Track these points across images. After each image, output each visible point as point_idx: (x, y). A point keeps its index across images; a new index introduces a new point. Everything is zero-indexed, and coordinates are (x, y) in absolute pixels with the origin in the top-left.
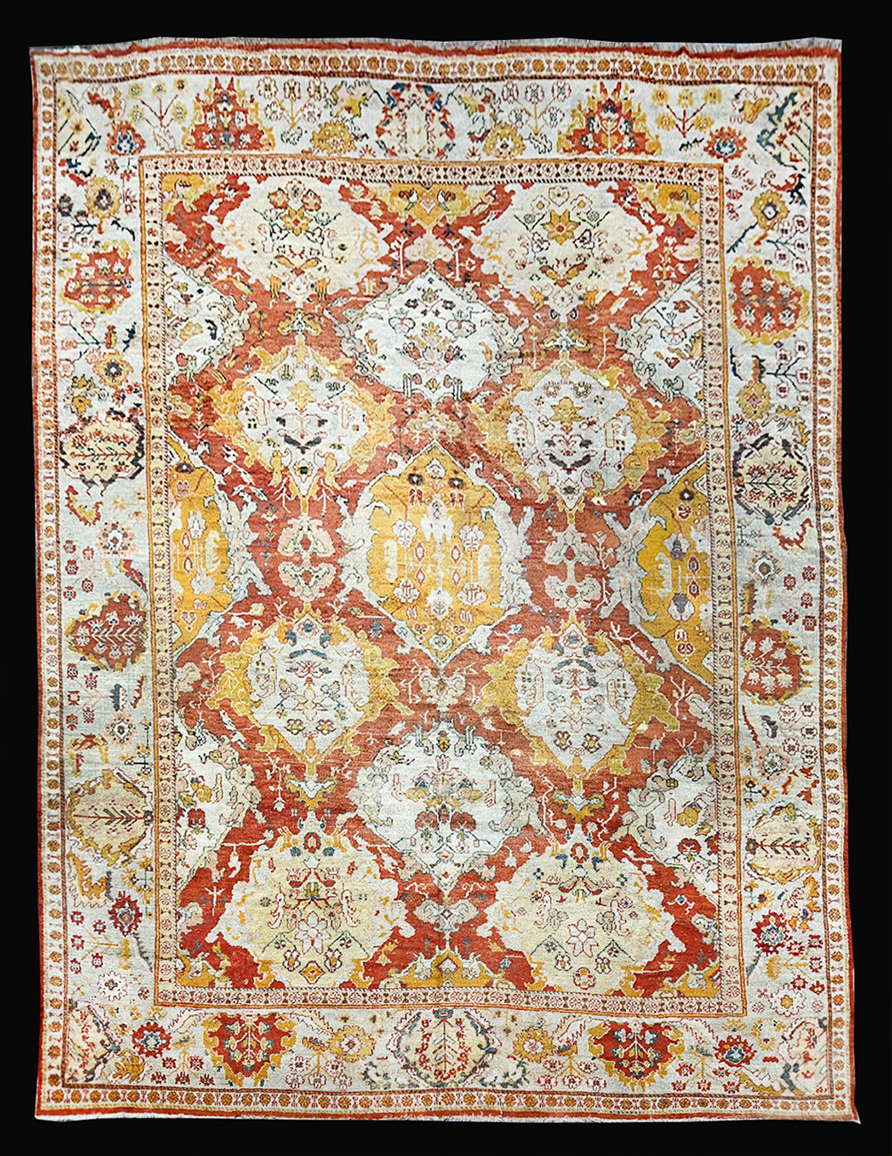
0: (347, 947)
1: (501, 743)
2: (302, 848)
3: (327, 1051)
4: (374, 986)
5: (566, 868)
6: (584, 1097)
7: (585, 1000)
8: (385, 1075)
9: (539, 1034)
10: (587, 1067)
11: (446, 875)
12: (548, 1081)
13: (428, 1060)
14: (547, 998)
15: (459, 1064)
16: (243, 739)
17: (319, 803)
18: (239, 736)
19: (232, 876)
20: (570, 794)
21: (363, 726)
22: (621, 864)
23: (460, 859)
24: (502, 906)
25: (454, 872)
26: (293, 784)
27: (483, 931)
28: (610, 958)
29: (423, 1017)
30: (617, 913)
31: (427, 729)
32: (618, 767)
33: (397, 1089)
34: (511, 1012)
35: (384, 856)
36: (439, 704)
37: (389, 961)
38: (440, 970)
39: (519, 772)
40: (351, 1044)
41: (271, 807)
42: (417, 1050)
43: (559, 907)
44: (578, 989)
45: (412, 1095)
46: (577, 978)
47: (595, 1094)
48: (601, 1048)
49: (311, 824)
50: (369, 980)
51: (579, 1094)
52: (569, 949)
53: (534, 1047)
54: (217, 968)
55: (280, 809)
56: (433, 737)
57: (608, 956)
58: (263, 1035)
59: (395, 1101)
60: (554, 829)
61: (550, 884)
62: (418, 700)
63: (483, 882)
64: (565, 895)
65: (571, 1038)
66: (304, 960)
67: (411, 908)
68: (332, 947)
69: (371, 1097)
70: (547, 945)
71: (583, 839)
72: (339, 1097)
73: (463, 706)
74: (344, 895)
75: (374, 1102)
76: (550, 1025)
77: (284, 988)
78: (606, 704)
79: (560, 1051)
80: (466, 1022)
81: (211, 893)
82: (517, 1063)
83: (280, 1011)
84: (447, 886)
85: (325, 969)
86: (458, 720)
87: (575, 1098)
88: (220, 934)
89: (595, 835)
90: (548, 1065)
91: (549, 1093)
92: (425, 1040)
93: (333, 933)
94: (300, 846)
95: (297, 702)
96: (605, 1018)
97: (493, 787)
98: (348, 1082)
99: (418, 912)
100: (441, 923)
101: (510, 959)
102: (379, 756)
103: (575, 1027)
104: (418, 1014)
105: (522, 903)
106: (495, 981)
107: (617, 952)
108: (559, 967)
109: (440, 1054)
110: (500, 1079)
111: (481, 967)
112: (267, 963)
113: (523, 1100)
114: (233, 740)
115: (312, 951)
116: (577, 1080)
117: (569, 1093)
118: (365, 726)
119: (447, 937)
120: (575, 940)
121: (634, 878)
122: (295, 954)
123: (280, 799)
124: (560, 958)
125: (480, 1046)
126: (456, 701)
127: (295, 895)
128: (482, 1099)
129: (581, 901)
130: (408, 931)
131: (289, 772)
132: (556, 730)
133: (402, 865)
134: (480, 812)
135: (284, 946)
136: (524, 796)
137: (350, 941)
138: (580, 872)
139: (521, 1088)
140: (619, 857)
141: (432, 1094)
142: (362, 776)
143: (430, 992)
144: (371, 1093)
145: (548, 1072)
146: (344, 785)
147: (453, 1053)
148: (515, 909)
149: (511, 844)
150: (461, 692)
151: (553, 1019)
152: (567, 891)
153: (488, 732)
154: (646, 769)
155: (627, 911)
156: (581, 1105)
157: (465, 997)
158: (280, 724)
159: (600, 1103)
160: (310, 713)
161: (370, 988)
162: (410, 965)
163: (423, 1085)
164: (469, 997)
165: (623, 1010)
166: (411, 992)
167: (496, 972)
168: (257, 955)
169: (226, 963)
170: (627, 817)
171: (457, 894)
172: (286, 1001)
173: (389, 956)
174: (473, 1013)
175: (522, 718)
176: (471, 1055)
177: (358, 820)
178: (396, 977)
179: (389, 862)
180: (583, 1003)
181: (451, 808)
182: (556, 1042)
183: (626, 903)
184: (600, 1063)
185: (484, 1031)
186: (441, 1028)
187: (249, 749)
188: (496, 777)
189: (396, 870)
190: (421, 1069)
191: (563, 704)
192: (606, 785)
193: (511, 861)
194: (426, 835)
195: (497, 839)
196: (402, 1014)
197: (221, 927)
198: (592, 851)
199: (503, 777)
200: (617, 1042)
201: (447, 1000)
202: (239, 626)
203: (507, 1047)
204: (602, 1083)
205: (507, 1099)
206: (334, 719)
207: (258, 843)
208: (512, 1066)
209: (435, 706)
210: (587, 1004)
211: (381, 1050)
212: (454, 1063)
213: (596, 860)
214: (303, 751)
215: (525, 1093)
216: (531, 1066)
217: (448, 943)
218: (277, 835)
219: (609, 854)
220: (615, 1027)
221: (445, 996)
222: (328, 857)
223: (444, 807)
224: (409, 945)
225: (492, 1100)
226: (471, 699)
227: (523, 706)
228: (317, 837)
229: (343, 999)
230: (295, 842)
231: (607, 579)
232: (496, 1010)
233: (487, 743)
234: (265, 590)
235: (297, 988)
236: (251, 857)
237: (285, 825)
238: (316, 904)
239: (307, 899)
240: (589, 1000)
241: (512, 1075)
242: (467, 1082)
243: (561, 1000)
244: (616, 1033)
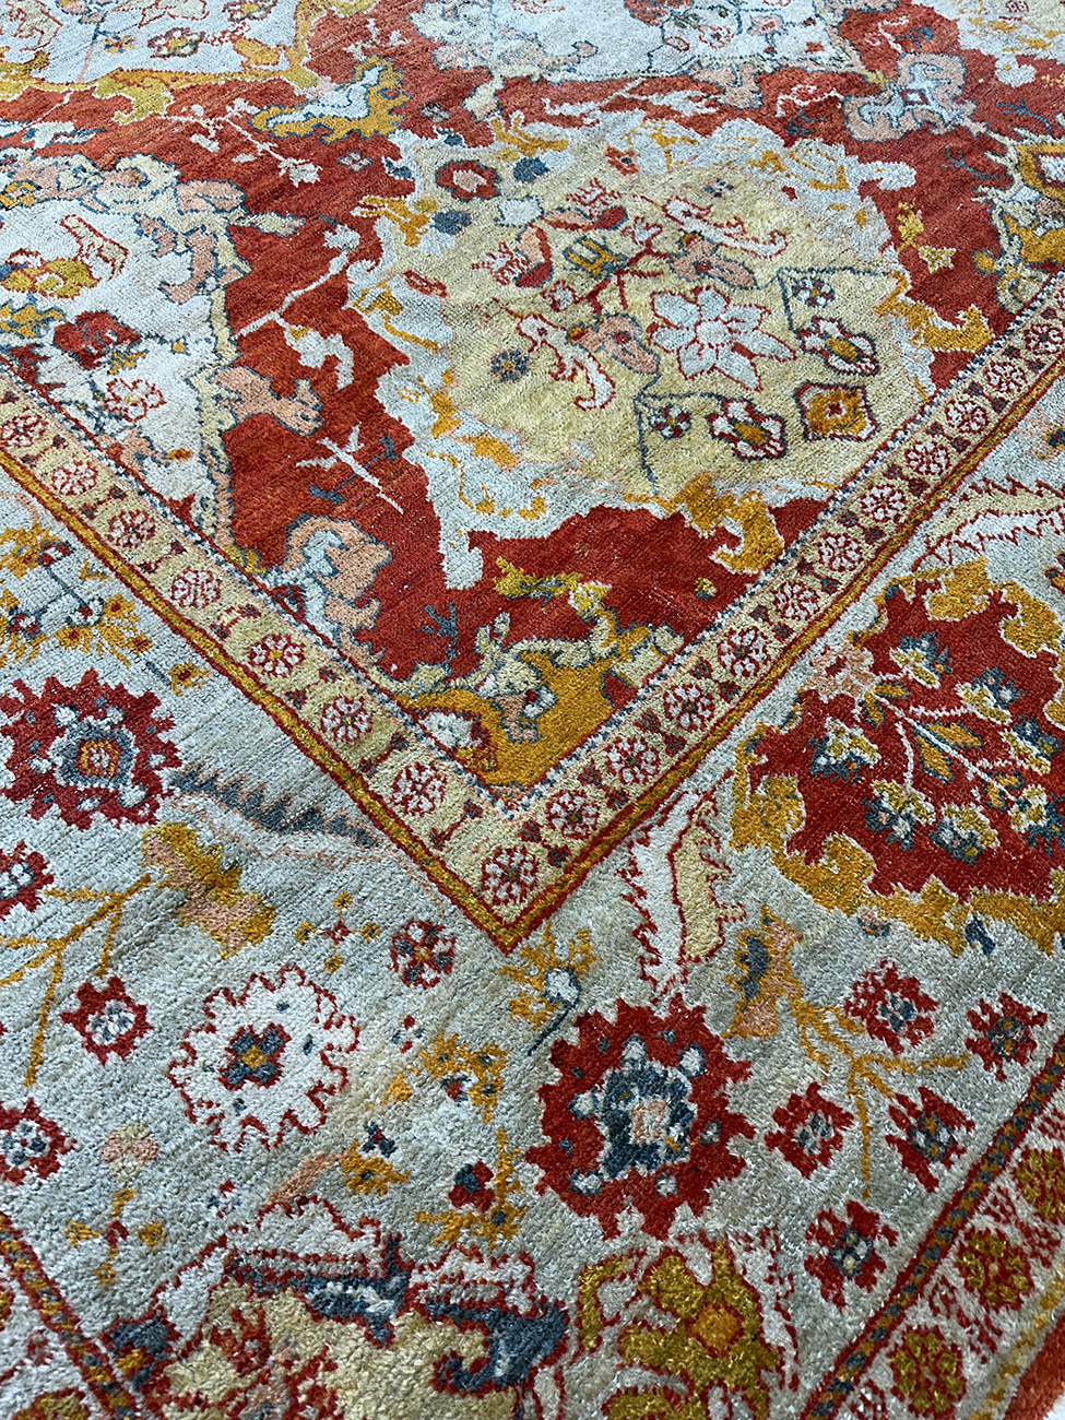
0: (828, 296)
2: (457, 206)
4: (1000, 317)
11: (814, 47)
17: (394, 111)
19: (344, 380)
24: (977, 22)
26: (289, 121)
27: (1014, 75)
35: (659, 100)
37: (950, 250)
38: (1057, 185)
41: (286, 189)
49: (422, 151)
50: (972, 318)
54: (578, 628)
55: (311, 178)
58: (948, 681)
66: (776, 403)
67: (837, 136)
68: (802, 322)
74: (675, 213)
77: (823, 506)
81: (328, 464)
84: (844, 60)
85: (852, 380)
88: (477, 539)
93: (757, 296)
95: (136, 12)
99: (864, 132)
112: (701, 492)
115: (769, 366)
119: (976, 127)
122: (737, 410)
123: (288, 162)
127: (564, 296)
130: (896, 175)
131: (252, 110)
133: (714, 88)
135: (685, 418)
137: (818, 282)
142: (431, 25)
161: (1000, 329)
168: (641, 496)
169: (585, 594)
171: (879, 59)
177: (520, 83)
178: (1009, 266)
179: (680, 102)
187: (100, 134)
189: (715, 104)
197: (456, 520)
207: (334, 270)
214: (245, 65)
217: (995, 135)
218: (362, 225)
222: (542, 182)
224: (937, 193)
228: (466, 165)
230: (427, 205)
235: (854, 477)
236: (349, 304)
237: (360, 195)
238: (641, 274)
239: (607, 280)
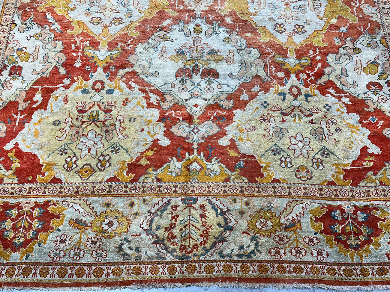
0: (116, 153)
1: (238, 30)
2: (90, 90)
3: (89, 230)
4: (135, 180)
5: (286, 101)
6: (310, 266)
7: (305, 189)
8: (137, 249)
9: (268, 215)
10: (311, 240)
11: (196, 106)
12: (278, 252)
13: (175, 237)
14: (274, 188)
15: (202, 239)
16: (59, 27)
17: (107, 63)
18: (57, 26)
19: (34, 106)
20: (286, 57)
21: (143, 21)
22: (325, 98)
23: (207, 96)
24: (238, 125)
25: (202, 103)
26: (90, 52)
27: (223, 142)
28: (323, 159)
29: (173, 203)
30: (325, 129)
31: (188, 23)
32: (319, 41)
33: (146, 260)
34: (245, 199)
35: (151, 95)
36: (196, 9)
37: (148, 163)
38: (188, 170)
39: (250, 44)
40: (110, 224)
41: (72, 65)
42: (166, 228)
43: (282, 126)
44: (299, 181)
45: (159, 266)
46: (298, 173)
47: (319, 263)
48: (321, 225)
49: (100, 74)
50: (131, 176)
51: (305, 263)
52: (291, 153)
53: (265, 225)
55: (78, 66)
56: (191, 27)
57: (321, 157)
58: (36, 217)
59: (144, 270)
60: (276, 77)
61: (274, 111)
62: (182, 7)
63: (224, 110)
64: (286, 118)
65: (295, 217)
66: (80, 163)
67: (168, 127)
68: (105, 153)
69: (122, 267)
70: (273, 151)
71: (298, 83)
72: (94, 268)
73: (211, 10)
74: (118, 119)
75: (125, 271)
76: (277, 208)
77: (61, 183)
78: (308, 9)
79: (287, 228)
80: (209, 207)
81: (15, 117)
82: (250, 237)
83: (55, 199)
84: (197, 113)
85: (96, 169)
86: (208, 18)
87: (302, 266)
88: (17, 144)
89: (305, 81)
90: (277, 239)
91: (278, 262)
92: (173, 221)
93: (106, 143)
94: (90, 88)
95: (99, 9)
96: (323, 202)
97: (232, 54)
98: (104, 254)
99: (175, 130)
100: (191, 137)
101: (244, 161)
102: (153, 37)
103: (298, 209)
104: (169, 201)
105: (253, 123)
106: (232, 178)
107: (328, 154)
108: (283, 165)
109: (186, 232)
110: (236, 252)
111: (220, 167)
112: (50, 165)
113: (256, 268)
114: (52, 28)
115: (89, 156)
116: (303, 251)
117: (296, 262)
118: (145, 21)
119: (195, 146)
120: (295, 147)
121: (336, 107)
122: (75, 159)
123: (79, 60)
124: (283, 159)
125: (219, 225)
126: (207, 8)
127: (80, 118)
128: (221, 268)
129: (298, 121)
130: (165, 142)
131: (88, 45)
132: (275, 23)
133: (164, 100)
134: (222, 68)
135: (66, 153)
136: (253, 59)
137: (119, 149)
138: (296, 103)
139: (254, 258)
140: (324, 93)
141: (177, 265)
142: (140, 48)
143: (179, 186)
144: (123, 264)
145: (277, 245)
146: (125, 53)
147: (196, 230)
148: (248, 127)
149: (244, 87)
150: (210, 4)
151: (280, 203)
152: (287, 115)
153: (228, 24)
154: (338, 43)
155: (333, 128)
156: (307, 273)
157: (207, 189)
158: (86, 20)
159: (325, 271)
160: (108, 14)
161: (131, 182)
162: (165, 165)
163: (169, 258)
164: (211, 189)
165: (336, 195)
166: (163, 185)
167: (232, 170)
168: (43, 158)
169: (17, 164)
170: (327, 70)
171: (204, 118)
172: (61, 192)
173: (148, 159)
174: (214, 200)
175: (252, 17)
176: (212, 232)
177: (134, 73)
178: (153, 174)
179: (154, 98)
180: (303, 191)
181: (201, 66)
182: (283, 221)
183: (332, 122)
184: (322, 237)
185: (223, 213)
186: (187, 211)
187: (62, 33)
188: (234, 48)
189: (159, 103)
190: (169, 245)
191: (279, 9)
192: (311, 52)
193: (245, 97)
194: (183, 81)
195: (235, 84)
196: (155, 200)
197: (18, 139)
198: (304, 90)
199: (239, 48)
200: (334, 221)
201: (193, 191)
203: (243, 224)
204: (324, 253)
205: (242, 267)
206: (124, 17)
207: (58, 86)
208: (246, 240)
209: (193, 11)
210: (307, 191)
211: (135, 228)
212: (196, 238)
213: (307, 96)
214: (100, 34)
215: (258, 261)
216: (263, 240)
217: (195, 151)
218: (73, 81)
219: (316, 92)
220: (331, 209)
221: (191, 189)
222: (109, 95)
223: (197, 65)
224: (166, 151)
225: (228, 269)
226: (218, 7)
227: (252, 10)
228: (102, 83)
229: (108, 189)
230: (86, 85)
232: (233, 198)
233: (228, 30)
235: (72, 183)
236: (52, 94)
237: (80, 75)
238: (96, 124)
239: (89, 121)
240: (308, 189)
241: (247, 247)
242: (208, 255)
243: (286, 189)
244: (333, 213)
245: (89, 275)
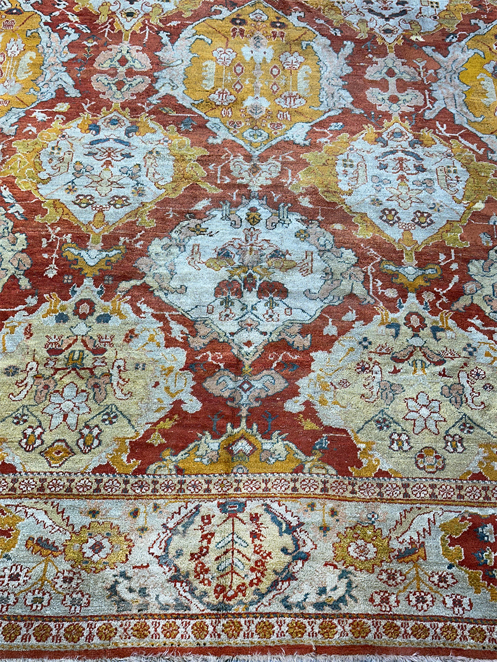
0: (111, 423)
1: (320, 218)
2: (70, 315)
3: (60, 558)
4: (141, 471)
5: (400, 337)
6: (441, 625)
7: (433, 486)
8: (143, 592)
9: (369, 533)
10: (442, 579)
11: (249, 344)
12: (385, 600)
13: (207, 571)
14: (380, 486)
15: (253, 576)
16: (22, 211)
17: (100, 270)
18: (18, 208)
20: (400, 264)
21: (162, 202)
22: (466, 334)
23: (268, 327)
24: (319, 377)
25: (257, 338)
26: (72, 252)
27: (293, 406)
28: (463, 435)
29: (204, 511)
30: (467, 385)
31: (236, 205)
32: (454, 239)
33: (157, 611)
34: (330, 505)
35: (173, 324)
36: (251, 184)
37: (164, 441)
38: (231, 452)
39: (341, 242)
40: (97, 548)
41: (41, 274)
42: (192, 555)
43: (392, 379)
44: (423, 474)
45: (178, 622)
46: (420, 460)
47: (456, 620)
48: (459, 551)
49: (87, 290)
50: (135, 463)
51: (433, 618)
52: (408, 426)
53: (363, 551)
55: (51, 275)
56: (242, 212)
57: (459, 432)
59: (152, 630)
60: (383, 298)
61: (380, 354)
62: (227, 180)
63: (296, 351)
64: (399, 366)
65: (416, 538)
66: (48, 438)
67: (200, 379)
68: (92, 424)
69: (115, 624)
70: (378, 422)
71: (419, 308)
72: (66, 624)
73: (277, 186)
74: (116, 364)
75: (121, 630)
76: (384, 521)
77: (15, 472)
78: (436, 186)
79: (402, 557)
80: (266, 519)
82: (338, 572)
83: (3, 503)
84: (249, 355)
85: (76, 449)
86: (272, 198)
87: (428, 625)
89: (433, 304)
90: (384, 576)
91: (387, 617)
92: (205, 543)
93: (94, 406)
94: (69, 312)
95: (90, 181)
96: (463, 509)
97: (309, 258)
98: (85, 600)
99: (210, 385)
100: (237, 398)
101: (328, 438)
102: (178, 228)
103: (421, 522)
104: (197, 508)
105: (345, 374)
106: (307, 466)
107: (471, 428)
108: (395, 446)
109: (226, 563)
110: (313, 598)
111: (287, 447)
113: (347, 628)
114: (9, 212)
115: (63, 427)
116: (429, 598)
117: (417, 618)
118: (165, 202)
119: (244, 412)
120: (415, 415)
121: (484, 348)
122: (40, 430)
123: (53, 265)
124: (395, 437)
125: (284, 550)
126: (269, 182)
127: (51, 363)
128: (285, 628)
129: (419, 372)
130: (193, 405)
131: (69, 241)
132: (382, 207)
133: (194, 333)
134: (293, 281)
135: (25, 421)
136: (345, 266)
137: (116, 417)
138: (417, 342)
139: (344, 610)
140: (464, 326)
141: (208, 622)
142: (156, 247)
143: (215, 480)
144: (117, 618)
145: (384, 586)
146: (132, 254)
147: (244, 560)
148: (336, 381)
149: (329, 312)
150: (274, 175)
151: (389, 512)
152: (402, 361)
153: (305, 209)
154: (487, 242)
155: (479, 384)
156: (436, 636)
157: (263, 485)
158: (67, 198)
159: (466, 633)
160: (104, 190)
161: (135, 473)
162: (191, 446)
163: (196, 607)
164: (269, 485)
165: (487, 498)
166: (188, 479)
167: (308, 453)
170: (469, 287)
171: (261, 364)
172: (13, 489)
173: (164, 434)
174: (275, 506)
175: (344, 197)
176: (271, 563)
177: (146, 288)
178: (170, 460)
179: (177, 330)
180: (430, 490)
181: (258, 276)
182: (395, 544)
183: (478, 374)
184: (461, 573)
185: (291, 529)
186: (228, 526)
187: (26, 220)
188: (313, 249)
189: (186, 339)
190: (196, 583)
191: (389, 186)
192: (442, 257)
193: (331, 330)
194: (227, 303)
195: (314, 308)
196: (174, 507)
198: (430, 320)
199: (323, 248)
200: (483, 544)
201: (237, 489)
202: (40, 119)
203: (325, 549)
204: (465, 601)
205: (322, 627)
206: (131, 195)
207: (16, 309)
208: (331, 578)
209: (246, 186)
210: (437, 491)
211: (140, 555)
212: (244, 574)
213: (435, 330)
214: (90, 223)
215: (351, 616)
216: (360, 578)
217: (244, 420)
218: (41, 301)
219: (451, 323)
220: (478, 522)
221: (235, 485)
222: (101, 325)
223: (250, 275)
224: (193, 422)
225: (298, 630)
226: (288, 181)
227: (343, 186)
228: (91, 304)
229: (95, 486)
230: (64, 308)
231: (430, 91)
232: (309, 501)
233: (304, 218)
234: (73, 93)
235: (32, 473)
236: (5, 322)
237: (54, 291)
238: (78, 374)
239: (67, 369)
240: (438, 486)
241: (331, 590)
242: (262, 604)
243: (400, 488)
244: (480, 530)
245: (57, 638)
